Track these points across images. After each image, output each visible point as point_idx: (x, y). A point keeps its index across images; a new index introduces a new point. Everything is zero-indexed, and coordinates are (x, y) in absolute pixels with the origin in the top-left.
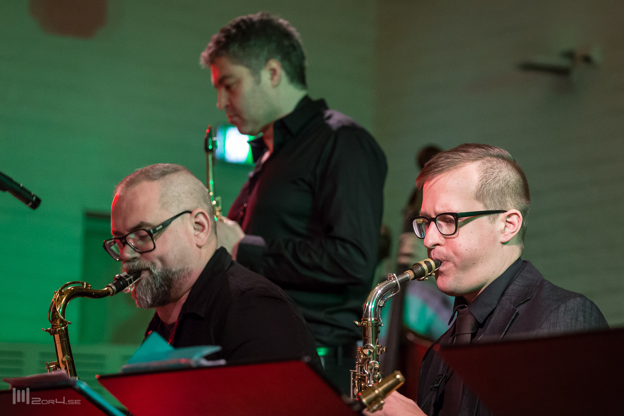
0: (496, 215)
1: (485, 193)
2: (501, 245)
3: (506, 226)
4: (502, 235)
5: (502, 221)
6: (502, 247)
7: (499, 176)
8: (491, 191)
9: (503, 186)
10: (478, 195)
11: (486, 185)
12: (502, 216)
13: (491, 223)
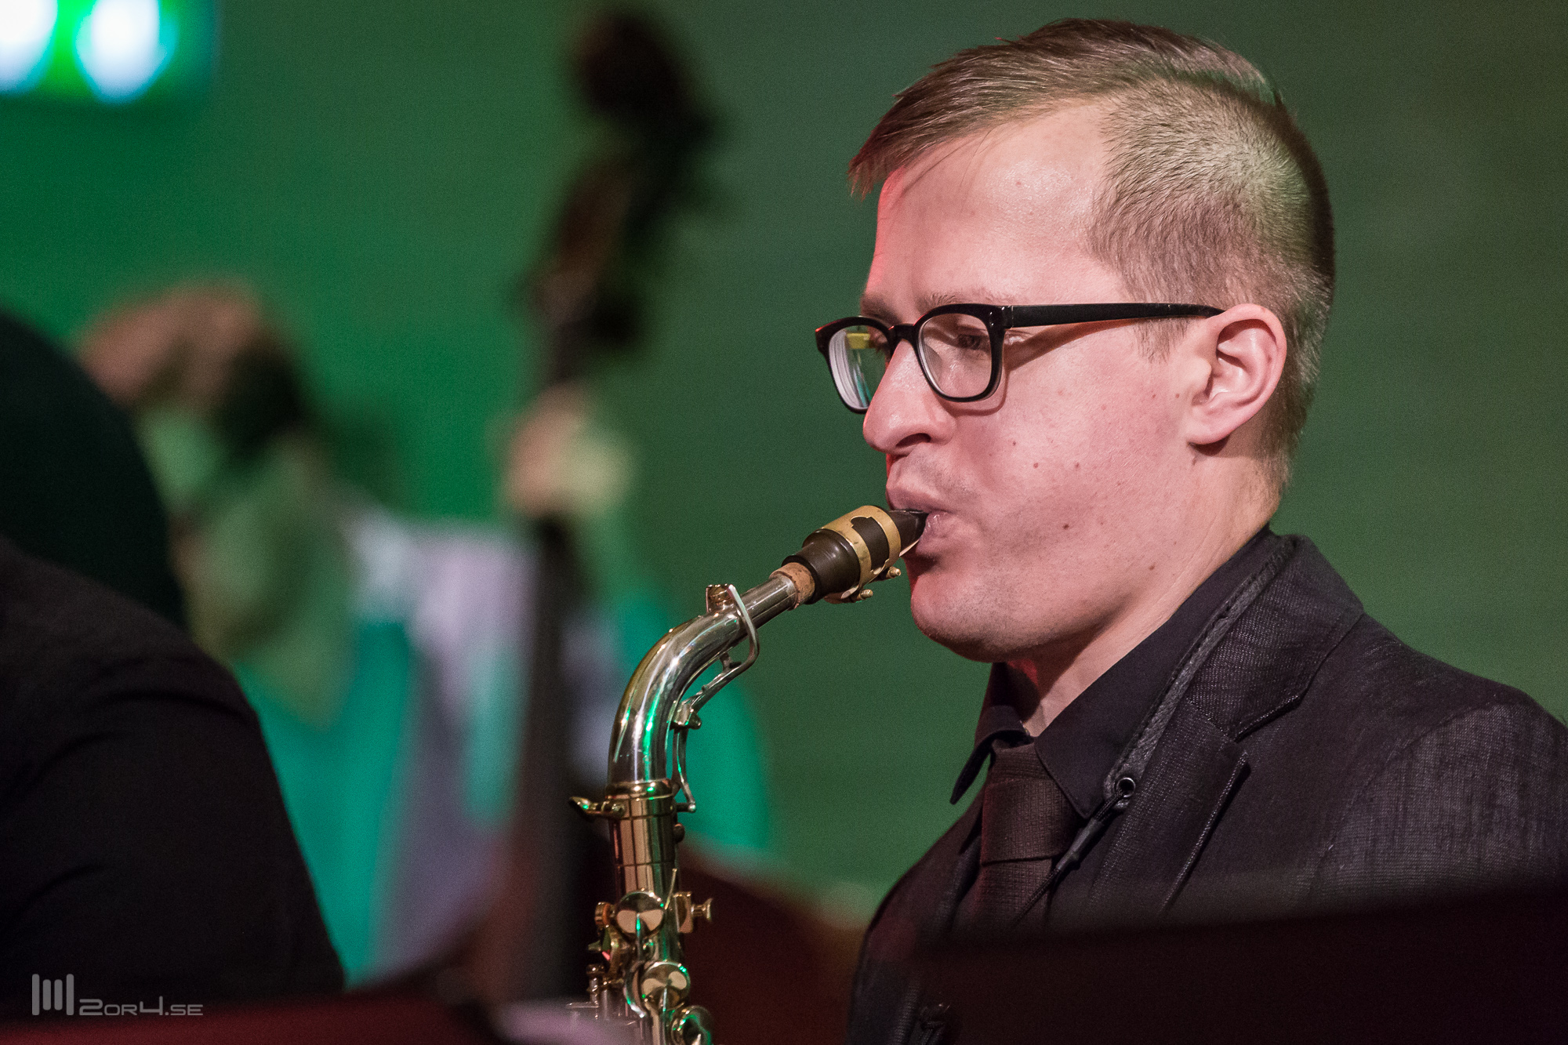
0: (1173, 323)
1: (1133, 230)
2: (1189, 455)
3: (1213, 377)
4: (1197, 410)
5: (1200, 352)
6: (1194, 462)
7: (1200, 159)
8: (1158, 221)
9: (1213, 203)
10: (1099, 234)
11: (1139, 195)
12: (1200, 330)
13: (1151, 359)
